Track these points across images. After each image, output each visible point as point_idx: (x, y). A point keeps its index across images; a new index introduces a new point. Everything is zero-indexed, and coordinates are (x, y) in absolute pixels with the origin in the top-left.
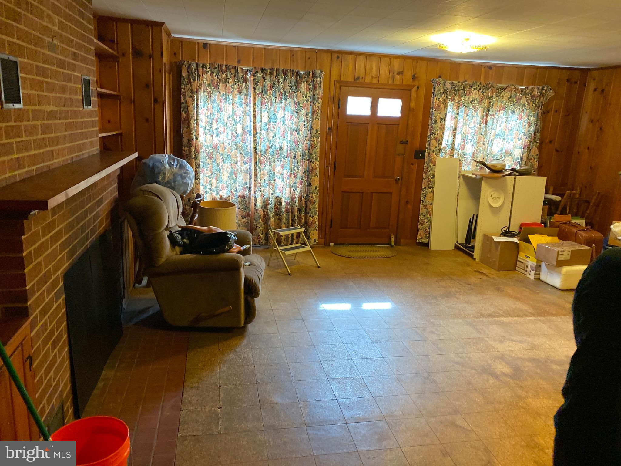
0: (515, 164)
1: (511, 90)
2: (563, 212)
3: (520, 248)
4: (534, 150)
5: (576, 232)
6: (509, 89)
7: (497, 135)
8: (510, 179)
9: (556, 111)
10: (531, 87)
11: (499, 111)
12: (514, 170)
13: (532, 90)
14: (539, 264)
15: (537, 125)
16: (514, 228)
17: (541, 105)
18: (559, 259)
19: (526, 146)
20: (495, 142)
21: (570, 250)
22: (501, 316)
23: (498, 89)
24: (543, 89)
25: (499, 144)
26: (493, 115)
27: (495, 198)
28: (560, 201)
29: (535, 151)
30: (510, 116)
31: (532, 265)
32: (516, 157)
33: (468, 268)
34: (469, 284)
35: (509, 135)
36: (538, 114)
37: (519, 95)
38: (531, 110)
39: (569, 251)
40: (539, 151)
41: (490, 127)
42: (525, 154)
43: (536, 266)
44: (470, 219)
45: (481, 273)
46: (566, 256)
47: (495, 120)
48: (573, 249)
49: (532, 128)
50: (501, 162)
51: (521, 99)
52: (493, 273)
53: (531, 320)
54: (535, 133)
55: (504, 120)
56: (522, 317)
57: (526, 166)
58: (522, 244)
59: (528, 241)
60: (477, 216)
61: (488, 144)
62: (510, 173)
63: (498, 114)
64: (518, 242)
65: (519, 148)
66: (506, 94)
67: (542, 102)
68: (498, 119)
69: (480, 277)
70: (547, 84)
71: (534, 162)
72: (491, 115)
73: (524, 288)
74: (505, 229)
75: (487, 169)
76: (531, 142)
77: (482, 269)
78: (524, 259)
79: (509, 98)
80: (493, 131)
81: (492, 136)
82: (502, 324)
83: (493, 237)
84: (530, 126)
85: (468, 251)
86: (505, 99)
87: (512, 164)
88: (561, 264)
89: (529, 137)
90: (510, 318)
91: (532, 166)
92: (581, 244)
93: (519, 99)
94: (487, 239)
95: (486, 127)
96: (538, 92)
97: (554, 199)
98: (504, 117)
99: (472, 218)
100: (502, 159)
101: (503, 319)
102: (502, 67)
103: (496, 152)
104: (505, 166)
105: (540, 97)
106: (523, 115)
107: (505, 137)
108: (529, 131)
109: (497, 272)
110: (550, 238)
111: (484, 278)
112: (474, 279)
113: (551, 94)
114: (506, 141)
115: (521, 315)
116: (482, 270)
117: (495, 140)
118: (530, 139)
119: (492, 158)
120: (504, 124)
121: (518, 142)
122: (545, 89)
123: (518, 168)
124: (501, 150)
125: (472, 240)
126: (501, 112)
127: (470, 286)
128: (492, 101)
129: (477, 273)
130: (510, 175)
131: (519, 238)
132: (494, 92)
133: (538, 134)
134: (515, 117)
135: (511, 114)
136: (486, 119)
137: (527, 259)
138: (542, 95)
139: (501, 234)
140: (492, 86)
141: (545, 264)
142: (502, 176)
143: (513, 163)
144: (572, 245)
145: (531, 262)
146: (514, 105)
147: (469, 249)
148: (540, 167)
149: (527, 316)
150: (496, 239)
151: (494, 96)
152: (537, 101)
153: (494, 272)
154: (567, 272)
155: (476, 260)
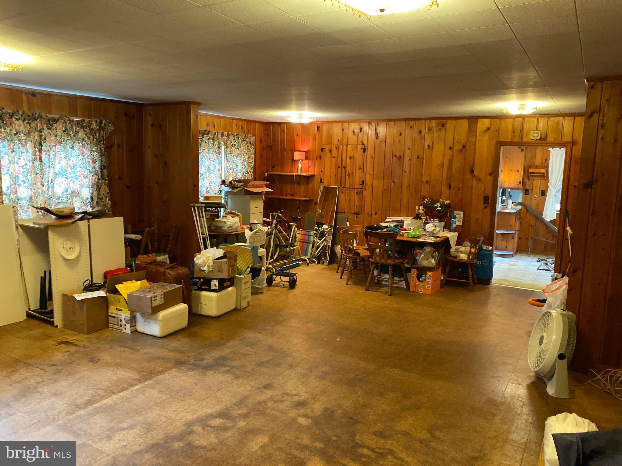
0: (86, 205)
1: (65, 121)
2: (146, 252)
3: (109, 300)
4: (103, 189)
5: (164, 271)
6: (63, 121)
7: (57, 174)
8: (83, 224)
9: (119, 146)
10: (88, 120)
11: (55, 146)
12: (85, 213)
13: (90, 123)
14: (133, 315)
15: (102, 161)
16: (98, 279)
17: (102, 139)
18: (153, 305)
19: (94, 184)
20: (56, 181)
21: (162, 293)
22: (102, 398)
23: (49, 120)
24: (101, 122)
25: (61, 184)
26: (48, 150)
27: (68, 249)
28: (141, 240)
29: (105, 190)
30: (70, 152)
31: (126, 318)
32: (85, 197)
33: (50, 342)
34: (53, 365)
35: (72, 172)
36: (101, 150)
37: (76, 128)
38: (92, 145)
39: (162, 295)
40: (109, 189)
41: (47, 165)
42: (95, 193)
43: (131, 317)
44: (42, 277)
45: (67, 343)
46: (159, 301)
47: (52, 156)
48: (165, 291)
49: (98, 165)
50: (68, 205)
51: (78, 132)
52: (82, 339)
53: (138, 389)
54: (101, 169)
55: (63, 156)
56: (127, 389)
57: (98, 206)
58: (111, 296)
59: (116, 292)
60: (50, 272)
61: (48, 185)
62: (82, 217)
63: (54, 149)
64: (106, 296)
65: (87, 188)
66: (60, 126)
67: (103, 137)
68: (55, 155)
69: (66, 350)
70: (105, 117)
71: (106, 201)
72: (45, 151)
73: (122, 349)
74: (88, 282)
75: (52, 216)
76: (98, 179)
77: (68, 337)
78: (115, 312)
79: (64, 131)
80: (51, 170)
81: (51, 175)
82: (106, 410)
83: (74, 295)
84: (94, 162)
85: (45, 318)
86: (59, 132)
87: (82, 206)
88: (156, 310)
89: (96, 174)
90: (114, 397)
91: (105, 205)
92: (171, 283)
93: (77, 133)
94: (68, 299)
95: (41, 165)
96: (96, 126)
97: (134, 239)
98: (62, 153)
99: (43, 276)
100: (69, 201)
101: (105, 401)
102: (49, 95)
103: (60, 193)
104: (74, 209)
105: (99, 130)
106: (84, 150)
107: (68, 175)
108: (94, 168)
109: (88, 336)
110: (139, 282)
111: (72, 349)
112: (59, 356)
113: (111, 128)
114: (70, 179)
115: (126, 386)
116: (67, 339)
117: (56, 180)
118: (97, 177)
119: (57, 201)
120: (64, 160)
121: (85, 181)
122: (104, 122)
123: (89, 209)
124: (66, 191)
125: (48, 303)
126: (57, 146)
127: (55, 367)
128: (43, 134)
129: (63, 345)
130: (81, 219)
131: (106, 290)
132: (44, 124)
133: (105, 171)
134: (76, 153)
135: (70, 149)
136: (40, 156)
137: (120, 313)
138: (101, 129)
139: (84, 290)
140: (40, 117)
141: (140, 314)
142: (73, 223)
143: (83, 204)
144: (163, 286)
145: (125, 315)
146: (72, 139)
147: (47, 315)
148: (113, 206)
149: (132, 386)
150: (79, 297)
151: (45, 128)
152: (97, 135)
153: (83, 337)
154: (164, 316)
155: (59, 327)
